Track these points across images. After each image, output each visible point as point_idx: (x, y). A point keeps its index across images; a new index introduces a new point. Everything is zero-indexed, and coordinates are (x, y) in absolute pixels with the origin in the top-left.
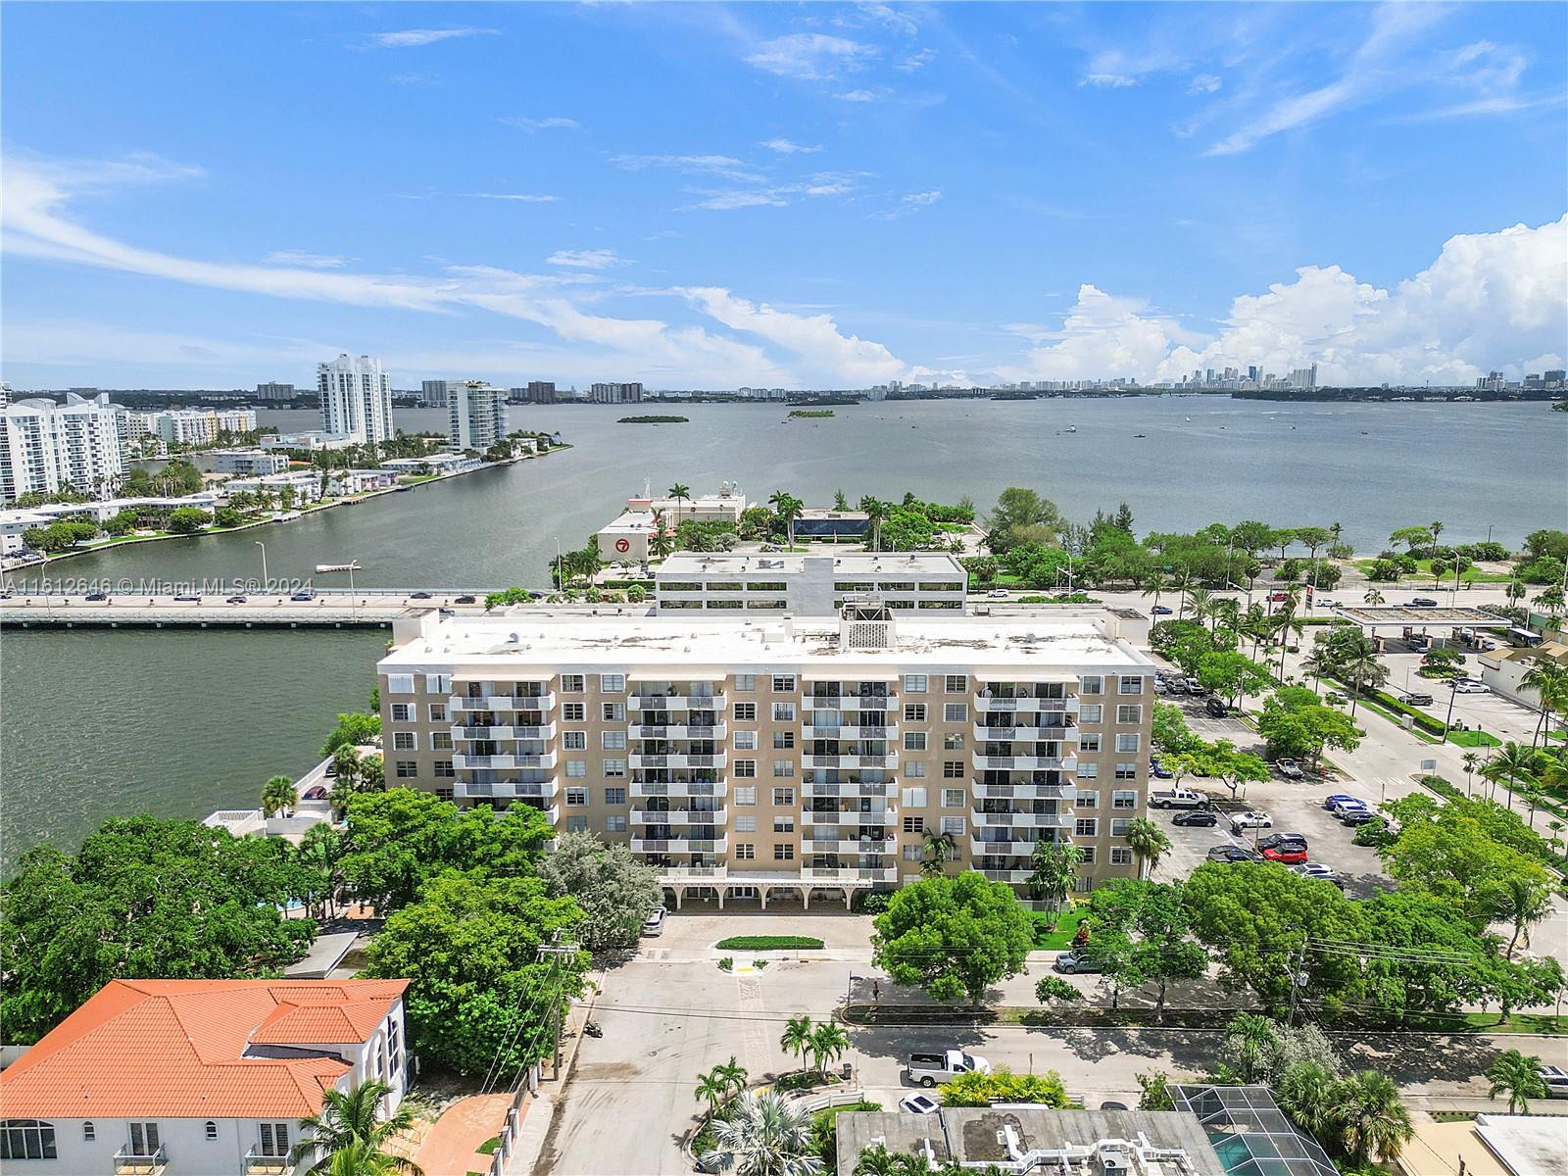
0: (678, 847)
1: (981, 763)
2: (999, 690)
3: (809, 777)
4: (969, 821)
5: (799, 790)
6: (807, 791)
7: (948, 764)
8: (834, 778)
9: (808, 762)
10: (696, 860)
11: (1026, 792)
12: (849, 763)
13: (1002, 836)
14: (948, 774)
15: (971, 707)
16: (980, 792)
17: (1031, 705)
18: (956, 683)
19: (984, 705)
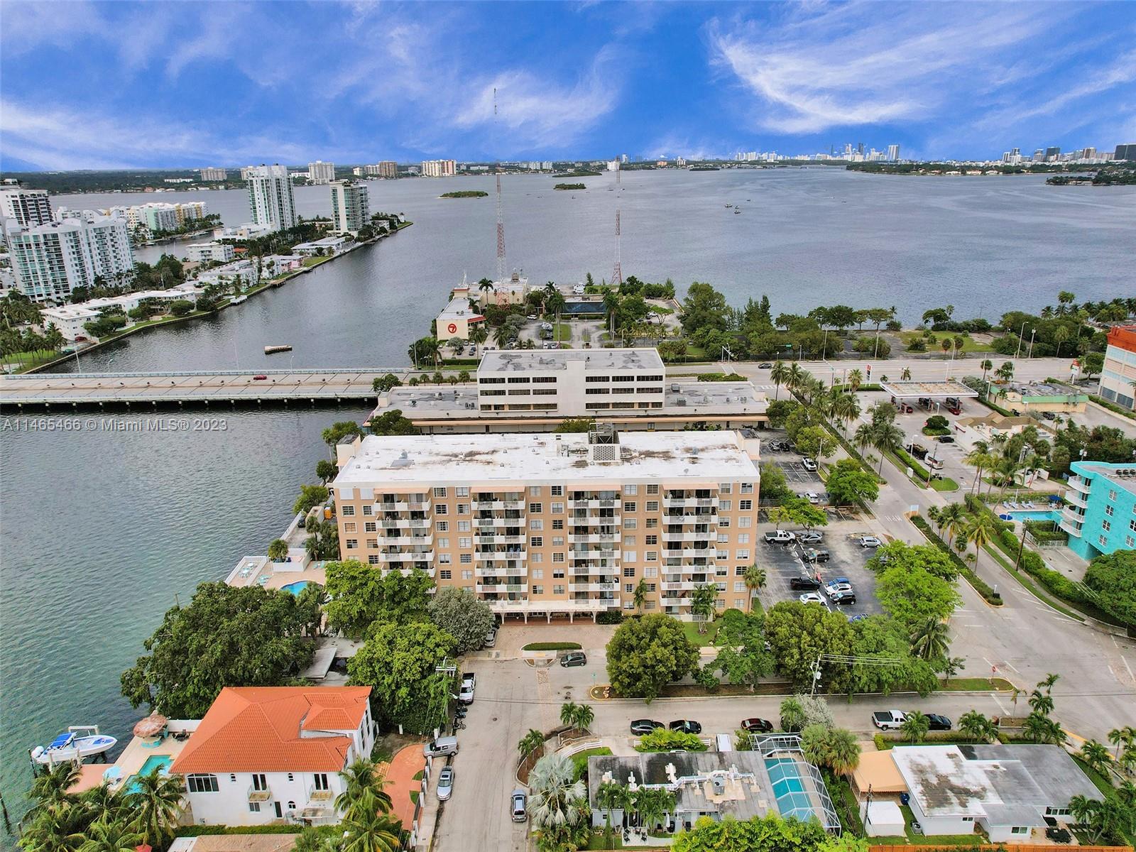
0: (501, 588)
1: (667, 537)
2: (677, 494)
3: (572, 547)
4: (659, 570)
5: (567, 555)
6: (571, 556)
7: (648, 537)
8: (586, 547)
9: (571, 539)
10: (512, 597)
11: (691, 553)
12: (594, 538)
13: (677, 578)
14: (648, 543)
15: (661, 503)
16: (666, 553)
17: (692, 502)
18: (653, 489)
19: (668, 503)
